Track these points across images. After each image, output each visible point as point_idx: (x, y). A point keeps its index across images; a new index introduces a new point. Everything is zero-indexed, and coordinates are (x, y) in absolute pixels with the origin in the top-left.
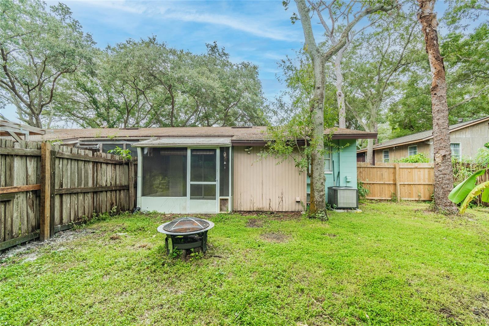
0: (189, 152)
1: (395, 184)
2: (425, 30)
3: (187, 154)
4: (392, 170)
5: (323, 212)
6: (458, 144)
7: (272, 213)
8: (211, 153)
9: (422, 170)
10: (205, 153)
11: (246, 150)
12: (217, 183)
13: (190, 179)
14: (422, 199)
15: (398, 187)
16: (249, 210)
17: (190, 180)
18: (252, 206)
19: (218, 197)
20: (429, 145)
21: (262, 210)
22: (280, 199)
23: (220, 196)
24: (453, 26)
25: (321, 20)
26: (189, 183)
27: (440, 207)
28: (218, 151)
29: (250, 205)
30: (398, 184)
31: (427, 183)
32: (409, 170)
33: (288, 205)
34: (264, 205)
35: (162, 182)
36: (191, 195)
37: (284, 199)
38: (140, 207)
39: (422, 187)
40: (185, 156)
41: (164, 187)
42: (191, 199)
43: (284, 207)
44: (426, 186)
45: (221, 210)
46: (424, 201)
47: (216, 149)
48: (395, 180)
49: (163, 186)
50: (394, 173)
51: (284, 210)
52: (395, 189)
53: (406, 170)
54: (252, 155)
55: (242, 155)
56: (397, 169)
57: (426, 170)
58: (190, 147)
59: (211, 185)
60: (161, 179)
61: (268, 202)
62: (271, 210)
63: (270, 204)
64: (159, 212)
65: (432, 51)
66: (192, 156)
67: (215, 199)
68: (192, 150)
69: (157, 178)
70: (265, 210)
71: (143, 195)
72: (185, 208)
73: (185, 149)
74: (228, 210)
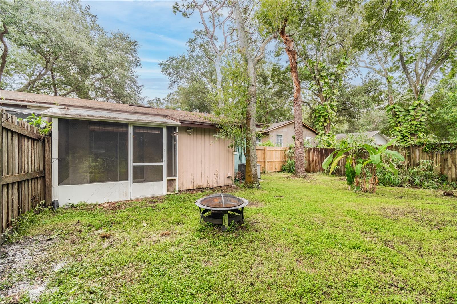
0: (130, 129)
1: (265, 161)
2: (291, 60)
3: (128, 131)
4: (263, 151)
5: (258, 183)
6: (282, 136)
7: (211, 189)
8: (157, 132)
9: (277, 151)
10: (149, 132)
11: (188, 131)
12: (164, 164)
13: (132, 160)
14: (277, 171)
15: (267, 163)
16: (190, 188)
17: (132, 162)
18: (192, 185)
19: (165, 178)
20: (269, 135)
21: (201, 187)
22: (216, 176)
23: (168, 176)
24: (277, 58)
25: (203, 21)
26: (131, 164)
27: (299, 174)
28: (165, 131)
29: (191, 183)
30: (267, 160)
31: (279, 160)
32: (271, 151)
33: (222, 181)
34: (203, 183)
35: (92, 164)
36: (134, 178)
37: (218, 175)
38: (57, 199)
39: (277, 162)
40: (126, 134)
41: (96, 171)
42: (133, 182)
43: (219, 182)
44: (279, 162)
45: (168, 191)
46: (278, 172)
47: (162, 128)
48: (265, 158)
49: (95, 169)
50: (264, 154)
51: (219, 185)
52: (265, 165)
53: (270, 151)
54: (192, 136)
55: (183, 135)
56: (266, 150)
57: (279, 151)
58: (131, 123)
59: (158, 165)
60: (91, 161)
61: (206, 179)
62: (208, 186)
63: (208, 181)
64: (89, 202)
65: (295, 75)
66: (134, 133)
67: (162, 180)
68: (135, 127)
69: (84, 159)
70: (204, 187)
71: (60, 183)
72: (126, 194)
73: (125, 125)
74: (175, 190)
